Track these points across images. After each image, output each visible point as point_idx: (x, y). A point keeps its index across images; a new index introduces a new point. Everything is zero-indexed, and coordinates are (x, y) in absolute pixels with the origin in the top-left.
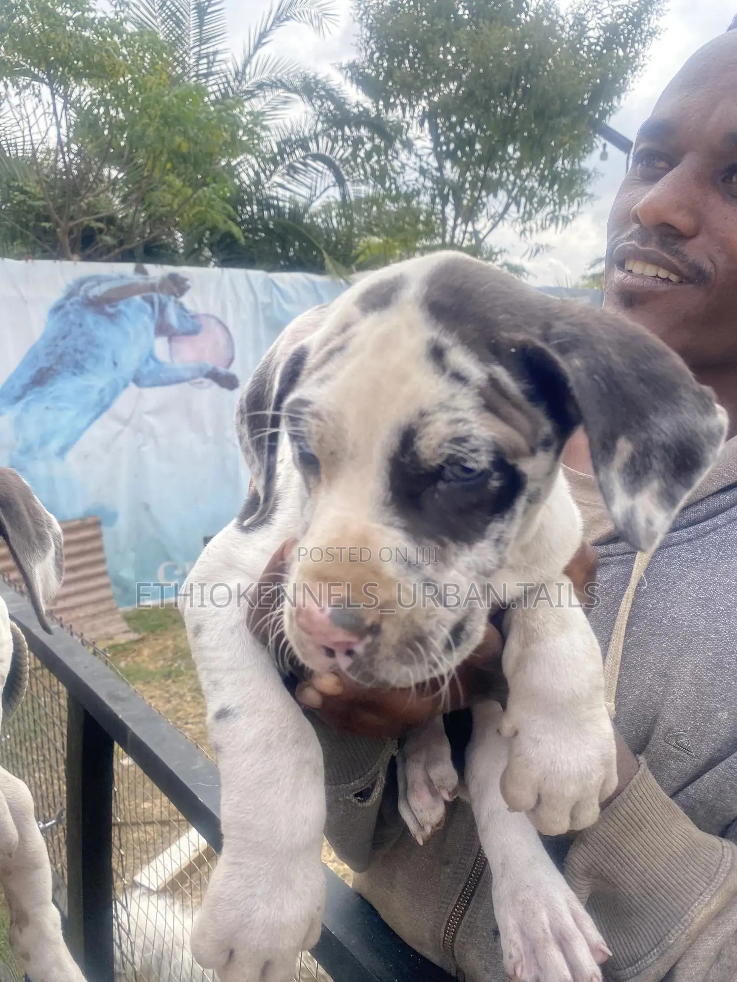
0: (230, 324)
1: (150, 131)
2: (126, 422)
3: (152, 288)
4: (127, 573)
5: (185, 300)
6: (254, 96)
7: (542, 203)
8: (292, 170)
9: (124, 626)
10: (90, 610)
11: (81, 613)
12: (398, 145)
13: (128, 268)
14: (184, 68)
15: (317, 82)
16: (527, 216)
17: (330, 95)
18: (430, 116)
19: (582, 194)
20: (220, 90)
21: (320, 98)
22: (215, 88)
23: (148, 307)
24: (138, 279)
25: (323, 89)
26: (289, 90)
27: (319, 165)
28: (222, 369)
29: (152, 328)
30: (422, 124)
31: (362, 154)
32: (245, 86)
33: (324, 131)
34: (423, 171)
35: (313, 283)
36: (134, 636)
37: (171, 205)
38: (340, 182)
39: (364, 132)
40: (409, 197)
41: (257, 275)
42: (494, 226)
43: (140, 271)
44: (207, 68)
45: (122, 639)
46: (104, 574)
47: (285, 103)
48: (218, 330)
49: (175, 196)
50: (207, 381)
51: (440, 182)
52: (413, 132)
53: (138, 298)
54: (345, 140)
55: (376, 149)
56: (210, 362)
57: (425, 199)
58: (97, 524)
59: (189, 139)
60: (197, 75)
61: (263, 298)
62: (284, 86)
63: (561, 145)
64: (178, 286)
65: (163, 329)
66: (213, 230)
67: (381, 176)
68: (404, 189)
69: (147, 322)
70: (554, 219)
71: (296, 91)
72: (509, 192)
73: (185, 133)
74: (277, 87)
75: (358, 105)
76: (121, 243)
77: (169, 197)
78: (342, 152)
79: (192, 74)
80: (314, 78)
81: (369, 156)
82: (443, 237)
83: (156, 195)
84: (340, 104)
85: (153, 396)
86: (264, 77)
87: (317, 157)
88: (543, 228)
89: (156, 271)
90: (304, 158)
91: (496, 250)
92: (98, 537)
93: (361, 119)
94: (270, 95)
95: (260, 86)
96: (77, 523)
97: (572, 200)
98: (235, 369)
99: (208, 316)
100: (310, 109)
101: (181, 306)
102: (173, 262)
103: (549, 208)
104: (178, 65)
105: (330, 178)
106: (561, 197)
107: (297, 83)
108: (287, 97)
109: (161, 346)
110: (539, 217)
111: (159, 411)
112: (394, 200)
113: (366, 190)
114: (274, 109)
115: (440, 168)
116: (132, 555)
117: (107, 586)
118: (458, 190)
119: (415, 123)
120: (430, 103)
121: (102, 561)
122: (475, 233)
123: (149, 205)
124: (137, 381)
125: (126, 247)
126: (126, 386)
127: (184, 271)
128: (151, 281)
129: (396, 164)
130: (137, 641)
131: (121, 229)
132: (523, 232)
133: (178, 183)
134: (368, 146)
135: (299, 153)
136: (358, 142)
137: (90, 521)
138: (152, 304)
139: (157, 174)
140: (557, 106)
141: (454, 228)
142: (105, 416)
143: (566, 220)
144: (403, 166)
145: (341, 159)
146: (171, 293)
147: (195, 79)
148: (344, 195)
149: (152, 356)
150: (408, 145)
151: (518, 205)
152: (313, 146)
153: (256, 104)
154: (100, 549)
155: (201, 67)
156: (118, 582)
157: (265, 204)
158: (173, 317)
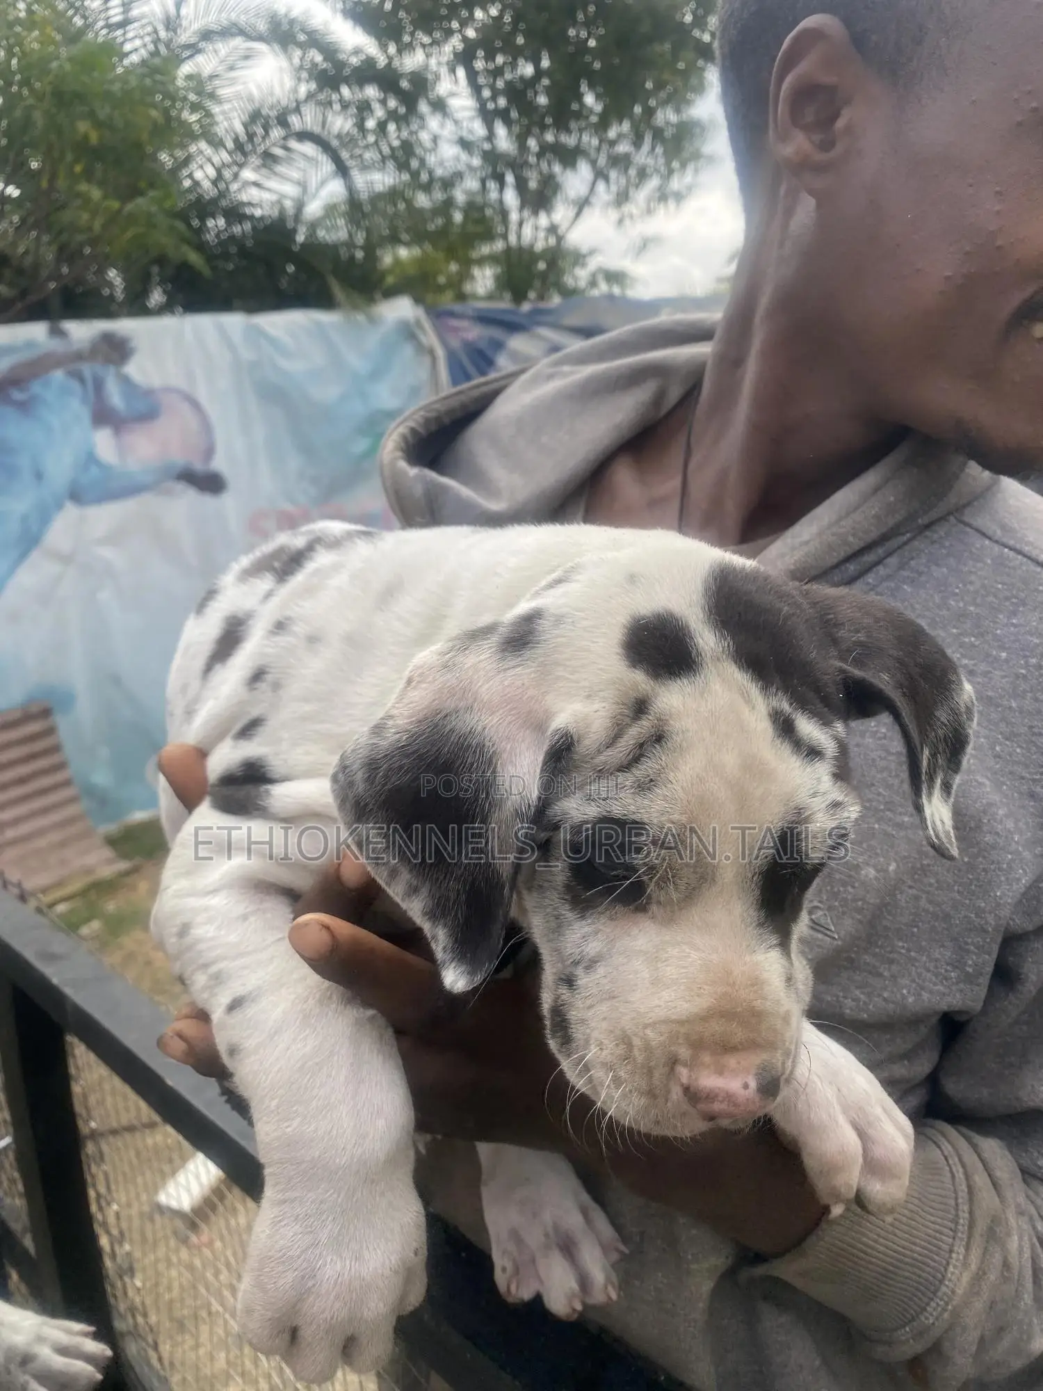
0: (202, 396)
1: (38, 117)
2: (66, 559)
3: (79, 356)
4: (101, 778)
5: (132, 369)
6: (199, 51)
7: (643, 174)
8: (269, 159)
9: (107, 853)
10: (55, 837)
11: (42, 843)
12: (423, 107)
13: (36, 331)
14: (84, 17)
15: (292, 22)
16: (622, 198)
17: (315, 40)
18: (465, 57)
19: (697, 156)
20: (145, 45)
21: (300, 45)
22: (138, 43)
23: (75, 385)
24: (55, 345)
25: (303, 30)
26: (250, 37)
27: (308, 148)
28: (198, 466)
29: (85, 414)
30: (453, 71)
31: (371, 124)
32: (184, 37)
33: (310, 96)
34: (465, 144)
35: (319, 325)
36: (123, 865)
37: (90, 229)
38: (342, 170)
39: (371, 92)
40: (448, 183)
41: (234, 321)
42: (578, 214)
43: (56, 332)
44: (123, 13)
45: (106, 872)
46: (67, 783)
47: (247, 57)
48: (185, 408)
49: (94, 214)
50: (180, 487)
51: (491, 157)
52: (444, 87)
53: (58, 375)
54: (345, 106)
55: (393, 115)
56: (179, 457)
57: (472, 184)
58: (46, 713)
59: (98, 124)
60: (108, 26)
61: (247, 354)
62: (242, 32)
63: (660, 86)
64: (116, 349)
65: (103, 416)
66: (161, 260)
67: (404, 156)
68: (439, 172)
69: (77, 409)
70: (663, 196)
71: (260, 38)
72: (593, 163)
73: (92, 115)
74: (233, 35)
75: (357, 51)
76: (23, 294)
77: (85, 216)
78: (341, 123)
79: (101, 23)
80: (286, 15)
81: (382, 126)
82: (505, 237)
83: (66, 216)
84: (330, 51)
85: (104, 516)
86: (212, 20)
87: (303, 136)
88: (649, 211)
89: (81, 331)
90: (285, 138)
91: (584, 250)
92: (50, 731)
93: (366, 73)
94: (224, 48)
95: (207, 35)
96: (18, 715)
97: (683, 166)
98: (219, 464)
99: (169, 390)
100: (284, 63)
101: (126, 381)
102: (109, 314)
103: (654, 182)
104: (75, 14)
105: (327, 166)
106: (668, 164)
107: (262, 26)
108: (248, 49)
109: (104, 442)
110: (641, 195)
111: (114, 538)
112: (427, 188)
113: (382, 179)
114: (232, 68)
115: (491, 137)
116: (104, 752)
117: (72, 800)
118: (517, 165)
119: (444, 71)
120: (465, 39)
121: (61, 766)
122: (553, 229)
123: (60, 232)
124: (77, 495)
125: (33, 298)
126: (59, 506)
127: (125, 326)
128: (75, 347)
129: (425, 137)
130: (127, 873)
131: (20, 272)
132: (620, 222)
133: (96, 194)
134: (380, 113)
135: (277, 133)
136: (364, 108)
137: (34, 709)
138: (81, 379)
139: (61, 183)
140: (645, 27)
141: (521, 224)
142: (35, 556)
143: (679, 197)
144: (435, 139)
145: (339, 136)
146: (108, 361)
147: (104, 32)
148: (351, 189)
149: (91, 458)
150: (440, 106)
151: (607, 179)
152: (294, 120)
153: (204, 64)
154: (56, 749)
155: (112, 12)
156: (90, 791)
157: (235, 213)
158: (115, 397)
